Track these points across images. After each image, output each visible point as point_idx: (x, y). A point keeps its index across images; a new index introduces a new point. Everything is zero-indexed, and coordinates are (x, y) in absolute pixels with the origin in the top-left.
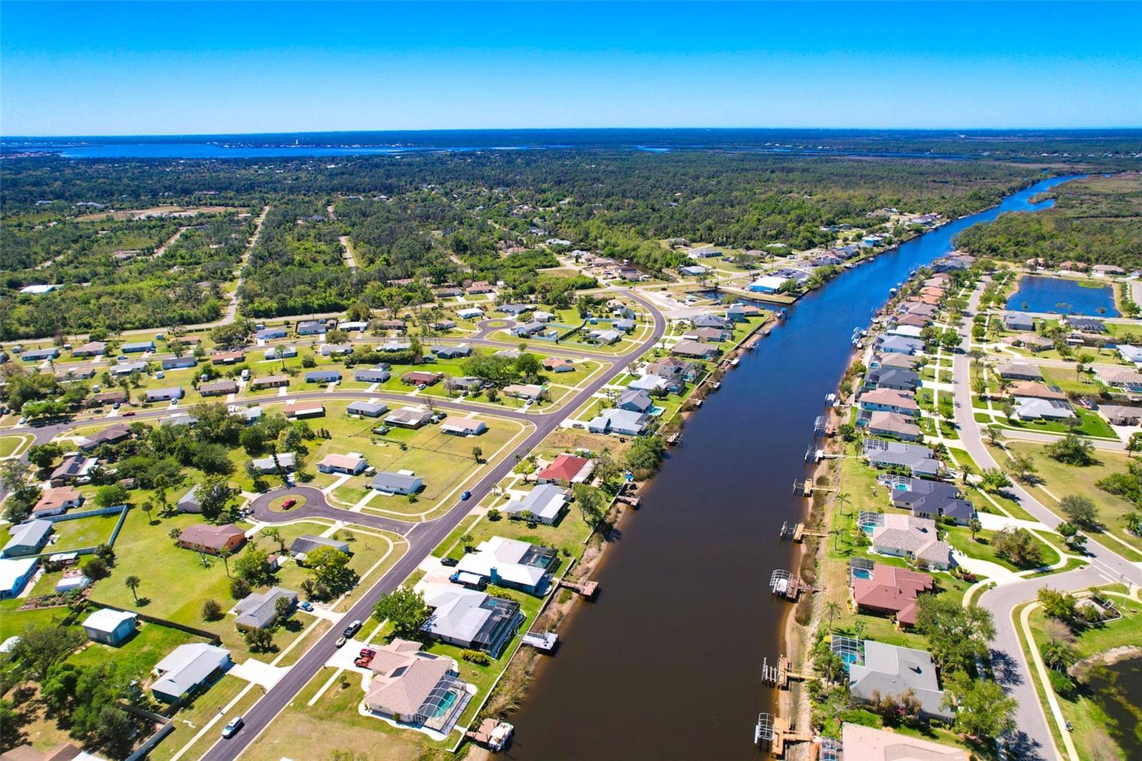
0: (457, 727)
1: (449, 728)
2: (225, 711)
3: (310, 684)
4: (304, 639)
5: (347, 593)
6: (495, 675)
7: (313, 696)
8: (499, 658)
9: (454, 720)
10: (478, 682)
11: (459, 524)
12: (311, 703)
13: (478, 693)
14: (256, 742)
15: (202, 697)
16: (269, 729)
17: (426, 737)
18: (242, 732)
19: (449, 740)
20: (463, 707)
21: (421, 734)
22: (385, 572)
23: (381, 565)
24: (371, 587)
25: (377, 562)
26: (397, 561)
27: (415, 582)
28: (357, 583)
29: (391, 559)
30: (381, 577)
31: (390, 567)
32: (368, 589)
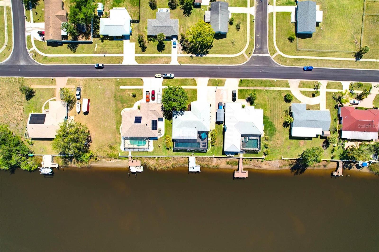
0: (130, 152)
1: (128, 150)
2: (107, 55)
3: (130, 80)
4: (155, 57)
5: (194, 55)
6: (164, 154)
7: (124, 85)
8: (174, 151)
9: (133, 150)
10: (156, 149)
11: (275, 80)
12: (122, 87)
13: (150, 152)
14: (97, 79)
15: (109, 40)
16: (104, 79)
17: (120, 143)
18: (100, 70)
19: (123, 153)
20: (140, 150)
21: (121, 141)
22: (217, 64)
23: (223, 58)
24: (202, 64)
25: (224, 54)
26: (228, 64)
27: (213, 85)
28: (203, 55)
29: (228, 60)
30: (212, 64)
31: (222, 64)
32: (200, 64)
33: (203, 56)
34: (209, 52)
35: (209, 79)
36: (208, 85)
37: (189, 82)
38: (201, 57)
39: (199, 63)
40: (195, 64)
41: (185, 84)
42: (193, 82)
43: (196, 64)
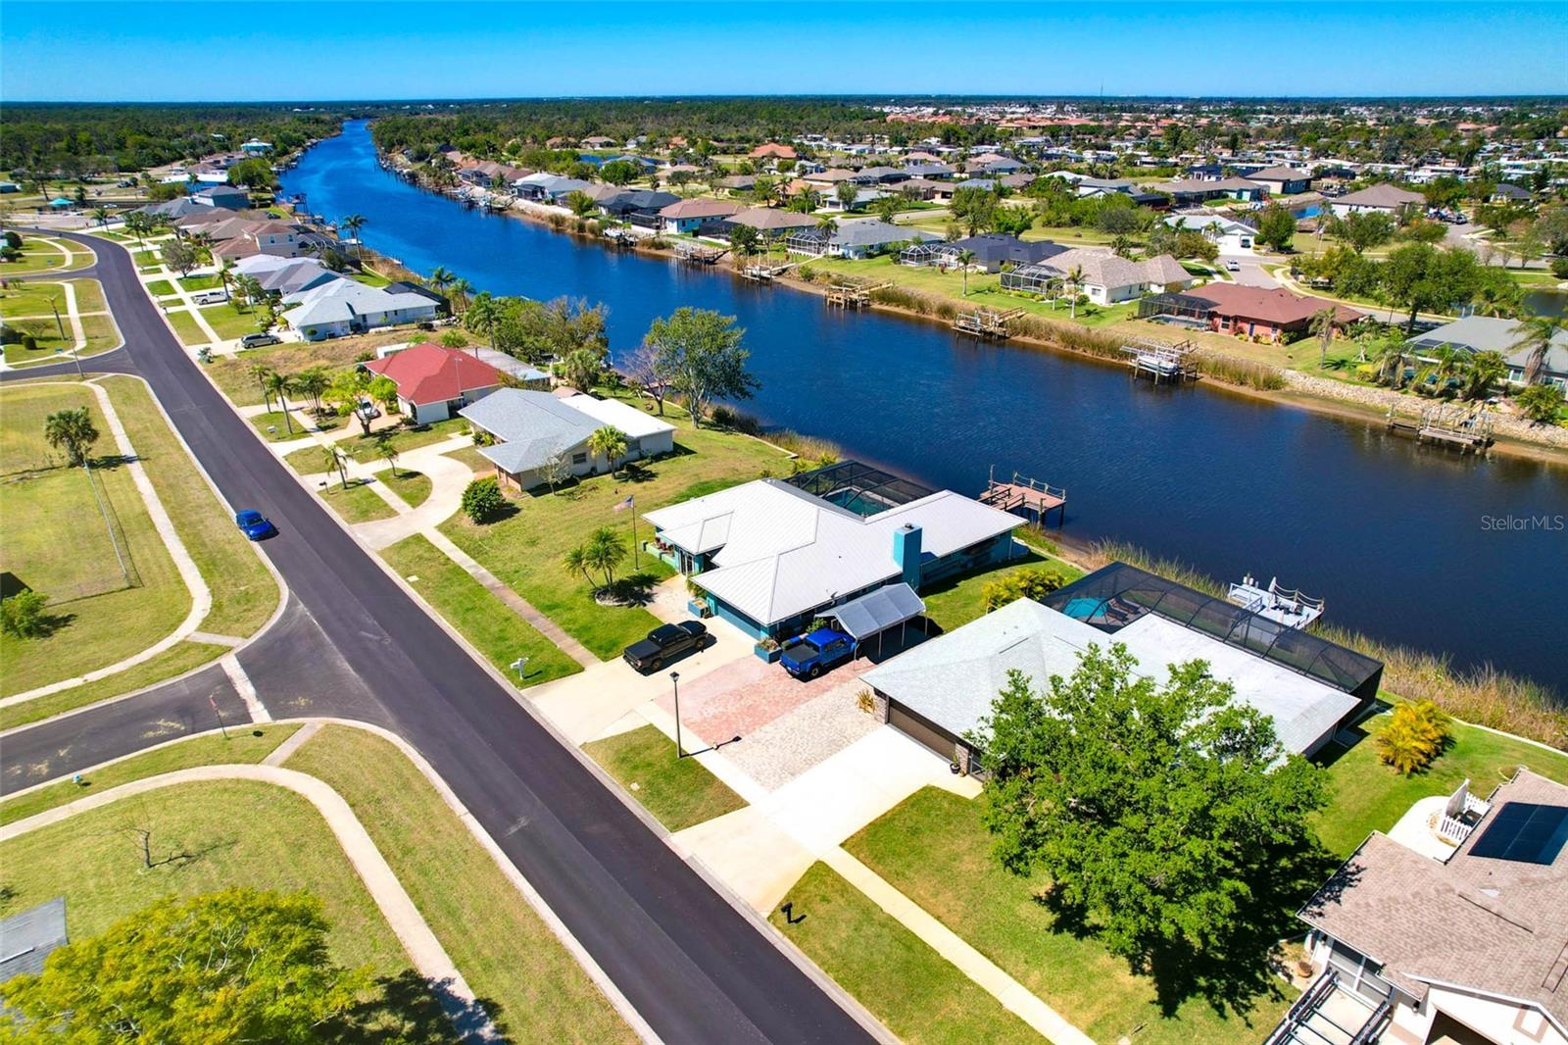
11: (406, 582)
22: (489, 860)
23: (395, 856)
24: (567, 955)
25: (347, 861)
26: (437, 795)
27: (707, 778)
28: (458, 1004)
29: (395, 810)
30: (510, 887)
31: (465, 830)
32: (581, 974)
33: (469, 996)
34: (396, 974)
35: (675, 828)
36: (730, 802)
37: (850, 942)
38: (492, 1008)
39: (579, 992)
40: (616, 1017)
41: (899, 952)
42: (822, 909)
43: (606, 1005)
